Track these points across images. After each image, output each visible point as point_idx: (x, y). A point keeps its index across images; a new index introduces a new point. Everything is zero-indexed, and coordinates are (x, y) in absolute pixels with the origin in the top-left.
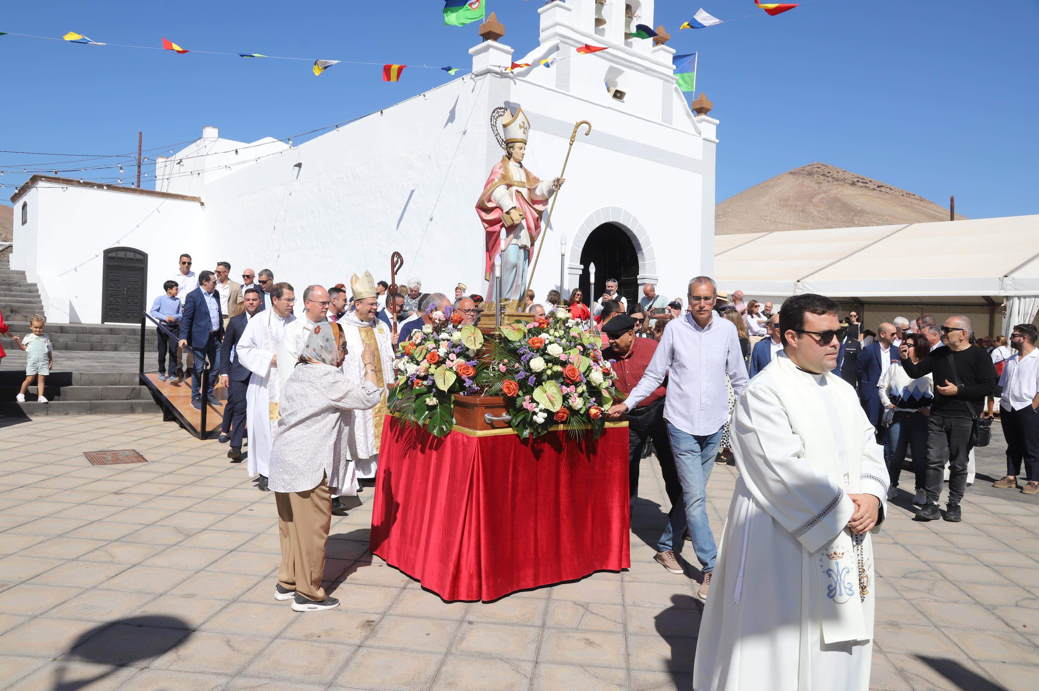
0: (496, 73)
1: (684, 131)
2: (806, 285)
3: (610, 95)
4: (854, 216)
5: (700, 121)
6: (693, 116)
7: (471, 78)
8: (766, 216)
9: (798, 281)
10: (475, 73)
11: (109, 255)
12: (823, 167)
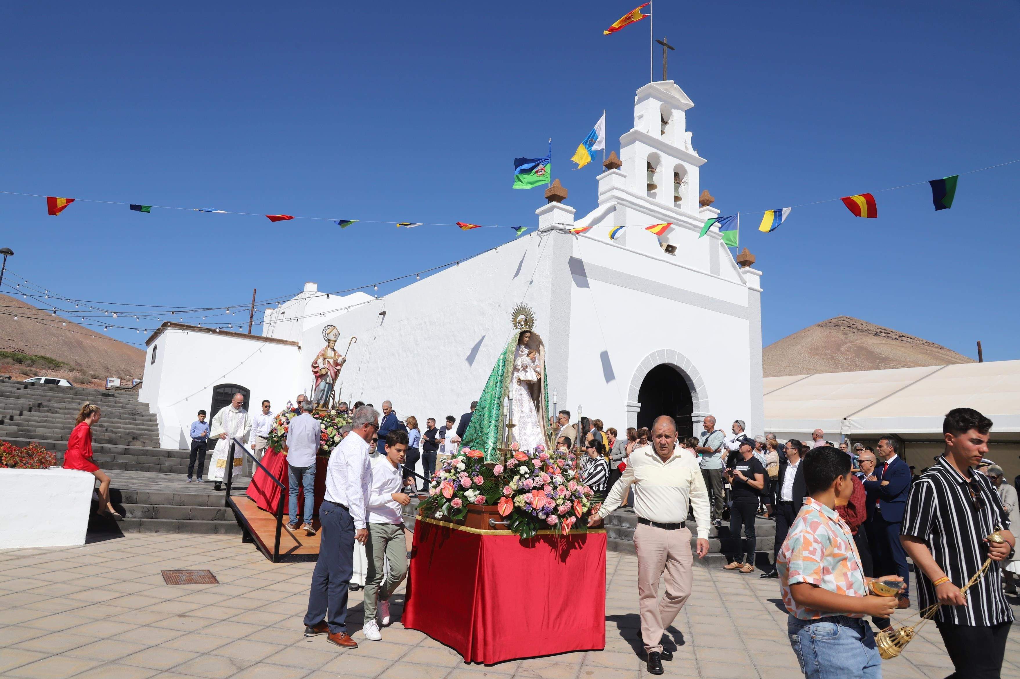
0: (560, 230)
1: (732, 281)
2: (852, 422)
3: (662, 250)
4: (879, 363)
5: (745, 273)
6: (738, 268)
7: (538, 234)
8: (798, 364)
9: (845, 419)
10: (541, 230)
11: (218, 390)
12: (848, 320)
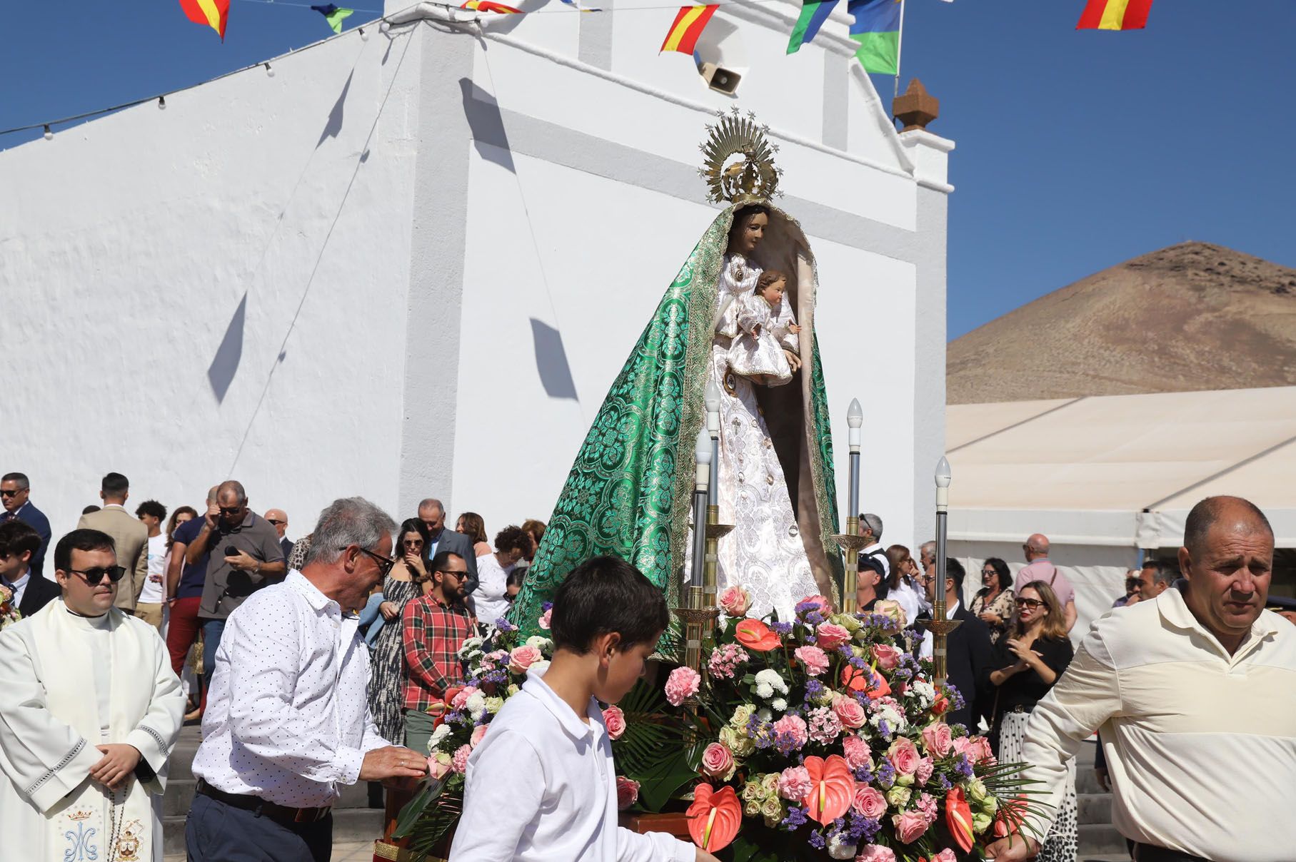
0: (440, 21)
1: (877, 164)
2: (1163, 519)
3: (704, 81)
4: (1285, 363)
5: (911, 143)
6: (894, 130)
7: (381, 31)
8: (1074, 364)
9: (1146, 511)
10: (391, 19)
12: (1207, 252)
